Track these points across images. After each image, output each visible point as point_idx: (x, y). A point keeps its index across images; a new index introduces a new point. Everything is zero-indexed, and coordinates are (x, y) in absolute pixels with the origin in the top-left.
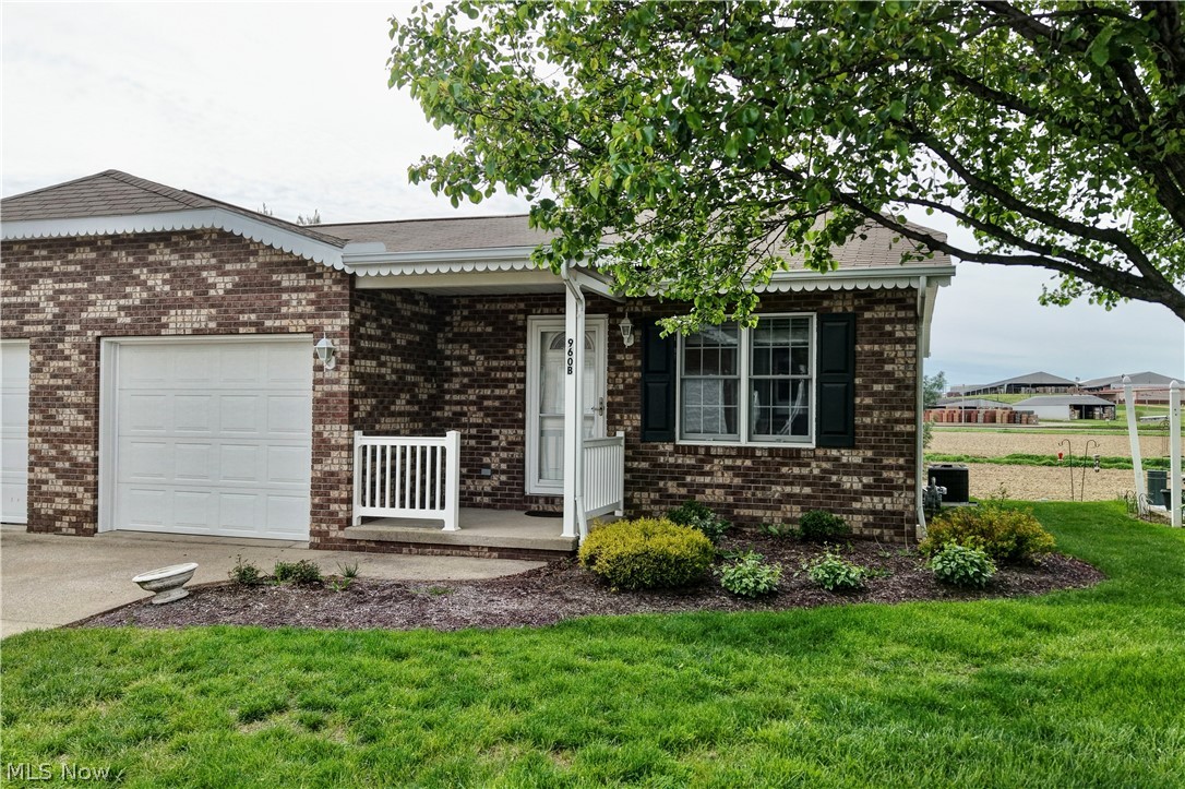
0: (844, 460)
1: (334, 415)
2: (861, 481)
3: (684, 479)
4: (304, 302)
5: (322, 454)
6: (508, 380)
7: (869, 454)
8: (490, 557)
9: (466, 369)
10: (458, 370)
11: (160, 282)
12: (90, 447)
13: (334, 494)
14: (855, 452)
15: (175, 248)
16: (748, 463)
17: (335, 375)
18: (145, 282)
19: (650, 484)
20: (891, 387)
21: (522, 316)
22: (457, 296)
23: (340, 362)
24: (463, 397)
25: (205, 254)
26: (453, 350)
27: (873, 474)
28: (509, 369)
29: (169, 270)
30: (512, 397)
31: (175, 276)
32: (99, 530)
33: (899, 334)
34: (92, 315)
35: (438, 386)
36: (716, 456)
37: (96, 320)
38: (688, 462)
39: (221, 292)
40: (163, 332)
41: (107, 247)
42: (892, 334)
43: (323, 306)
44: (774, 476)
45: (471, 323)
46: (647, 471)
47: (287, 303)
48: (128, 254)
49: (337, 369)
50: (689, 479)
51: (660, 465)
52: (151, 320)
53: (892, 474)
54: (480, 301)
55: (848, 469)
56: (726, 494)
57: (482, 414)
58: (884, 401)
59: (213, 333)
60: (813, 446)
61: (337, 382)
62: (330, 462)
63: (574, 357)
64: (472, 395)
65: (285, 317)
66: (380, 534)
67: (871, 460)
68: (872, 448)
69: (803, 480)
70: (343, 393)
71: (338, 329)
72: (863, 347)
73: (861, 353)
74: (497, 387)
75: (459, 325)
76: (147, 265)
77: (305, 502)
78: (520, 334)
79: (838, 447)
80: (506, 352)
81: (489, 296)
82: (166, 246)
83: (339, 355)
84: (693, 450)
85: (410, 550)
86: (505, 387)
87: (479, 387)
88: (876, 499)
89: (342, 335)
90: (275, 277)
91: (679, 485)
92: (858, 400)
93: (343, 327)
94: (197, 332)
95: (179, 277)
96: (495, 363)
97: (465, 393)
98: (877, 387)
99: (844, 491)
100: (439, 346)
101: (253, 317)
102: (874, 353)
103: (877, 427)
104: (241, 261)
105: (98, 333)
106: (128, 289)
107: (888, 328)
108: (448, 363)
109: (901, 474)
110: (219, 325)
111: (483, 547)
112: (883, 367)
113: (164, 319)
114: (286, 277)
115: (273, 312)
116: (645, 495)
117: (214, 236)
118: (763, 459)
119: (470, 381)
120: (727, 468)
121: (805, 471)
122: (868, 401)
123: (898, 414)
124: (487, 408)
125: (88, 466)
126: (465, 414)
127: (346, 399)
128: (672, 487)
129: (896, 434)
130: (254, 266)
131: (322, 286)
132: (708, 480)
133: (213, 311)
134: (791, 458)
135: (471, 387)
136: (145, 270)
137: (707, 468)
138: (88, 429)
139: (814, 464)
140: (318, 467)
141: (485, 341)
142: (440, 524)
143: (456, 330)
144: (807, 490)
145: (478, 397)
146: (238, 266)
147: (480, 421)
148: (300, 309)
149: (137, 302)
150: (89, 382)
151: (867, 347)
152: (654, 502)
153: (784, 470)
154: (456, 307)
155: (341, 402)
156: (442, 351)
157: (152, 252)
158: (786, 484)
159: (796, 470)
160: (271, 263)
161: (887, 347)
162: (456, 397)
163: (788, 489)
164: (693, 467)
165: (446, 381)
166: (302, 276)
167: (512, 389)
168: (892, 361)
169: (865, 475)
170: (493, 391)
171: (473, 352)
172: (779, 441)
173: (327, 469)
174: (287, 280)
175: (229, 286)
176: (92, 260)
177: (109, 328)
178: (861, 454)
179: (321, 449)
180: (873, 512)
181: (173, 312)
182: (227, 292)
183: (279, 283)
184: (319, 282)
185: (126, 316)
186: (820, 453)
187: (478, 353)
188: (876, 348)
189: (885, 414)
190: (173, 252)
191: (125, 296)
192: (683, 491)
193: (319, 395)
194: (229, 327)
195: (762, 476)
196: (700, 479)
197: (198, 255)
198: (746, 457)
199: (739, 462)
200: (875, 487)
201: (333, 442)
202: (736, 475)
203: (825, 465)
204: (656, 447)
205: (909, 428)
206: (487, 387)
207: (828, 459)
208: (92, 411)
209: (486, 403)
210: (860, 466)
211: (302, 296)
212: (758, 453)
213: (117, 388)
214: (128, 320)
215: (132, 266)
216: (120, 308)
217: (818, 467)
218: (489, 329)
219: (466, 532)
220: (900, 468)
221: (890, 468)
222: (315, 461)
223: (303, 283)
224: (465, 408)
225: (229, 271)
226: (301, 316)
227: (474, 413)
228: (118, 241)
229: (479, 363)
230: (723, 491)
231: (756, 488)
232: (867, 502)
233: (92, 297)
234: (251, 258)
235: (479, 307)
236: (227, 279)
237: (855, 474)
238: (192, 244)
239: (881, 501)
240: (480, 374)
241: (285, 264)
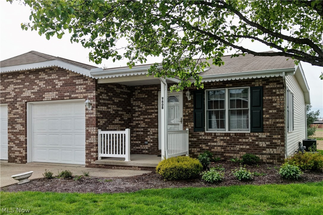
0: (260, 136)
1: (91, 124)
2: (266, 144)
3: (208, 144)
4: (82, 89)
5: (89, 137)
6: (152, 113)
7: (268, 134)
8: (138, 169)
9: (140, 109)
10: (137, 110)
11: (42, 84)
12: (24, 136)
13: (92, 150)
14: (263, 134)
15: (46, 73)
16: (228, 138)
17: (92, 111)
18: (38, 84)
19: (197, 146)
20: (275, 111)
21: (156, 92)
22: (137, 86)
23: (93, 107)
24: (139, 119)
25: (54, 75)
26: (136, 103)
27: (270, 141)
28: (153, 109)
29: (45, 80)
30: (154, 118)
31: (46, 82)
32: (28, 162)
33: (278, 93)
34: (24, 95)
35: (131, 115)
36: (218, 136)
37: (25, 97)
38: (209, 138)
39: (59, 87)
40: (43, 100)
41: (28, 74)
42: (275, 93)
43: (88, 90)
44: (237, 142)
45: (141, 95)
46: (196, 141)
47: (78, 89)
48: (33, 76)
49: (92, 109)
50: (209, 144)
51: (200, 139)
52: (40, 96)
53: (276, 141)
54: (143, 87)
55: (261, 140)
56: (221, 148)
57: (145, 124)
58: (273, 116)
59: (57, 99)
60: (249, 132)
61: (92, 114)
62: (91, 139)
63: (164, 103)
64: (142, 118)
65: (77, 93)
66: (105, 162)
67: (269, 136)
68: (269, 132)
69: (246, 144)
70: (94, 117)
71: (92, 97)
72: (266, 98)
73: (265, 100)
74: (149, 115)
75: (137, 95)
76: (39, 79)
77: (84, 152)
78: (156, 97)
79: (258, 132)
80: (152, 103)
81: (146, 85)
82: (44, 73)
83: (93, 105)
84: (210, 134)
85: (115, 168)
86: (151, 115)
87: (144, 115)
88: (271, 150)
89: (93, 99)
90: (74, 81)
91: (206, 146)
92: (264, 116)
93: (94, 96)
94: (53, 99)
95: (48, 82)
96: (148, 107)
97: (140, 117)
98: (271, 111)
99: (260, 147)
100: (131, 102)
101: (68, 94)
102: (269, 100)
103: (271, 125)
104: (65, 76)
105: (26, 101)
106: (34, 87)
107: (274, 91)
108: (134, 108)
109: (279, 141)
110: (59, 97)
111: (136, 166)
112: (272, 104)
113: (44, 96)
114: (77, 81)
115: (74, 92)
116: (195, 149)
117: (57, 69)
118: (233, 137)
119: (141, 113)
120: (221, 140)
121: (247, 140)
122: (268, 116)
123: (278, 120)
124: (146, 122)
125: (24, 142)
126: (139, 124)
127: (95, 119)
128: (204, 147)
129: (277, 127)
130: (68, 78)
131: (88, 83)
132: (215, 144)
133: (57, 92)
134: (243, 136)
135: (141, 115)
136: (38, 81)
137: (215, 140)
138: (24, 130)
139: (250, 138)
140: (87, 141)
141: (145, 100)
142: (124, 159)
143: (136, 97)
144: (248, 147)
145: (144, 118)
146: (64, 78)
147: (144, 126)
148: (81, 91)
149: (36, 91)
150: (24, 116)
151: (267, 98)
152: (198, 152)
153: (240, 140)
154: (136, 90)
155: (94, 120)
156: (132, 104)
157: (40, 75)
158: (241, 145)
159: (244, 140)
160: (73, 77)
161: (274, 97)
162: (137, 119)
163: (241, 147)
164: (211, 140)
165: (133, 113)
166: (82, 80)
167: (154, 115)
168: (275, 102)
169: (267, 141)
170: (148, 116)
171: (142, 104)
172: (238, 130)
173: (90, 142)
174: (77, 82)
175: (61, 84)
176: (24, 78)
177: (29, 99)
178: (266, 134)
179: (88, 135)
180: (270, 154)
181: (46, 93)
182: (61, 86)
183: (75, 83)
184: (87, 82)
185: (33, 95)
186: (252, 134)
187: (143, 104)
188: (270, 98)
189: (274, 120)
190: (46, 74)
191: (33, 89)
192: (208, 148)
193: (87, 118)
194: (61, 98)
195: (233, 142)
196: (213, 144)
197: (53, 75)
198: (227, 136)
199: (225, 138)
200: (271, 145)
201: (91, 133)
202: (224, 142)
203: (254, 138)
204: (199, 133)
205: (281, 125)
206: (146, 115)
207: (254, 136)
208: (25, 125)
209: (146, 120)
210: (265, 138)
211: (82, 86)
212: (231, 135)
213: (33, 118)
214: (34, 96)
215: (35, 79)
216: (32, 93)
217: (251, 139)
218: (146, 96)
219: (133, 162)
220: (279, 139)
221: (276, 139)
222: (86, 139)
223: (82, 82)
224: (140, 122)
225: (61, 80)
226: (81, 93)
227: (142, 123)
228: (31, 72)
229: (143, 107)
230: (220, 148)
231: (231, 147)
232: (268, 151)
233: (24, 90)
234: (67, 75)
235: (143, 89)
236: (61, 82)
237: (264, 141)
238: (51, 72)
239: (273, 150)
240: (144, 111)
241: (77, 76)
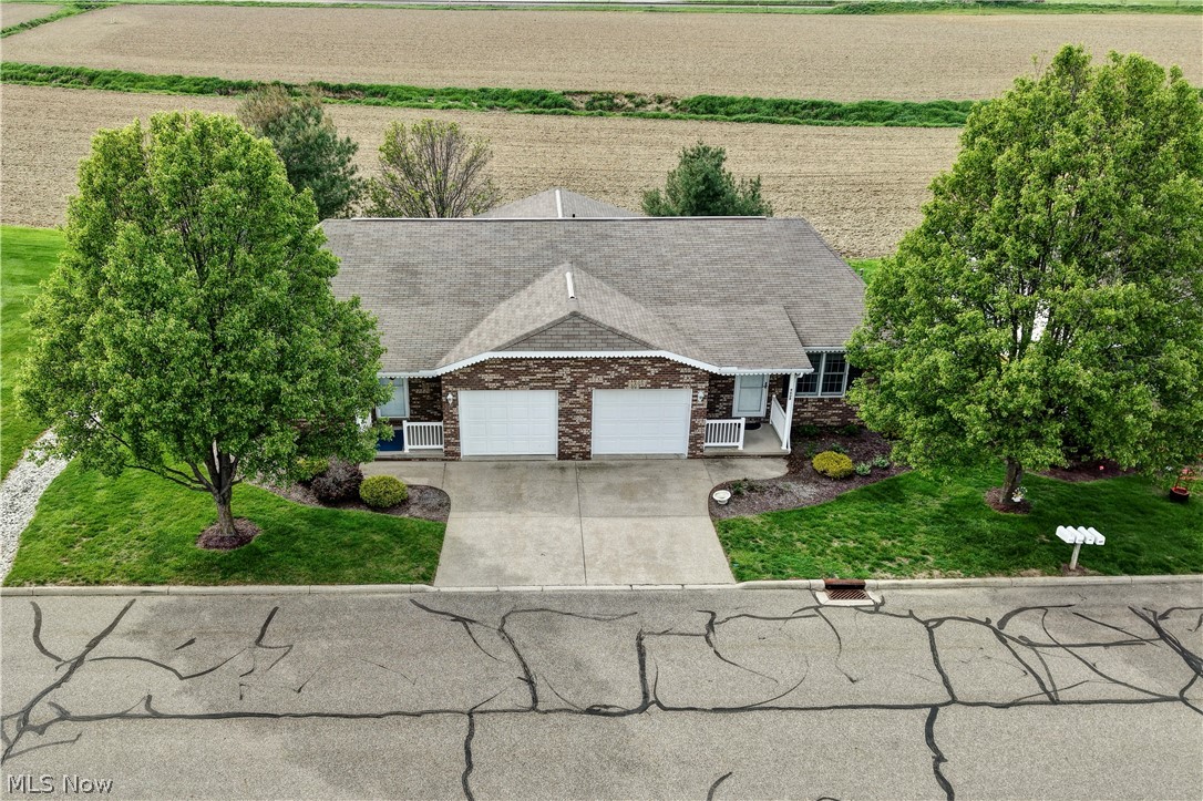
1: (699, 415)
11: (624, 370)
13: (699, 441)
16: (821, 403)
18: (617, 369)
23: (703, 398)
32: (591, 457)
36: (810, 402)
37: (592, 383)
38: (799, 404)
39: (652, 374)
40: (625, 387)
43: (698, 379)
44: (829, 408)
47: (682, 378)
49: (702, 401)
50: (798, 410)
52: (620, 384)
57: (717, 390)
59: (649, 388)
60: (844, 396)
61: (701, 405)
62: (695, 431)
65: (682, 383)
69: (839, 408)
71: (703, 388)
77: (687, 444)
84: (801, 400)
89: (705, 390)
90: (677, 369)
93: (706, 387)
94: (642, 388)
101: (667, 383)
105: (593, 388)
110: (652, 385)
113: (626, 383)
114: (681, 370)
118: (827, 402)
120: (813, 406)
121: (840, 405)
125: (588, 436)
131: (698, 373)
132: (805, 410)
133: (649, 381)
134: (836, 401)
137: (806, 406)
138: (586, 423)
142: (738, 447)
144: (841, 411)
148: (688, 380)
149: (613, 377)
153: (833, 405)
155: (703, 410)
159: (837, 405)
160: (675, 366)
163: (834, 411)
164: (801, 406)
166: (686, 370)
172: (831, 395)
175: (657, 372)
177: (597, 386)
179: (694, 427)
181: (630, 381)
183: (678, 372)
185: (607, 382)
191: (607, 375)
192: (796, 414)
193: (694, 409)
195: (826, 407)
199: (818, 404)
202: (816, 408)
211: (689, 376)
212: (825, 400)
216: (605, 379)
217: (845, 404)
222: (691, 431)
223: (689, 372)
225: (656, 366)
226: (688, 383)
231: (823, 412)
233: (590, 375)
236: (655, 369)
241: (682, 366)
